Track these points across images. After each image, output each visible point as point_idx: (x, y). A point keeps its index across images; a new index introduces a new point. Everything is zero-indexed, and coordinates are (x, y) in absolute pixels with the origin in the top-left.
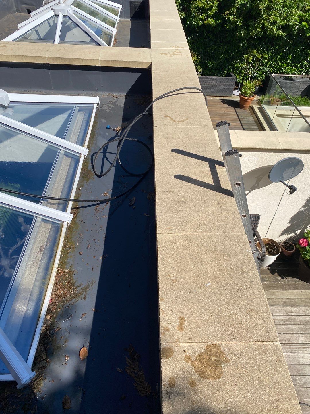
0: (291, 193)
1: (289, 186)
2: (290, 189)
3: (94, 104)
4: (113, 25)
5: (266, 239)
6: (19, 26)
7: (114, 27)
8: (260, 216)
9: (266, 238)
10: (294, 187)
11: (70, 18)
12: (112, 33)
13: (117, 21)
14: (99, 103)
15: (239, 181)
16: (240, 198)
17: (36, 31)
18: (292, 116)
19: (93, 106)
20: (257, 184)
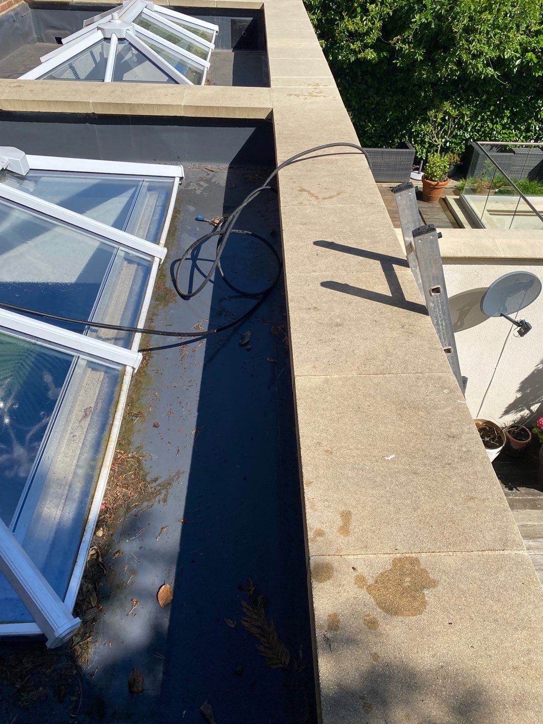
0: (521, 334)
1: (517, 323)
2: (519, 328)
3: (175, 177)
4: (204, 56)
5: (479, 420)
6: (42, 59)
7: (205, 59)
8: (467, 378)
9: (478, 418)
10: (526, 323)
11: (130, 44)
12: (202, 68)
13: (211, 50)
14: (183, 176)
15: (438, 284)
16: (440, 317)
17: (71, 67)
18: (515, 213)
19: (173, 182)
20: (459, 322)
